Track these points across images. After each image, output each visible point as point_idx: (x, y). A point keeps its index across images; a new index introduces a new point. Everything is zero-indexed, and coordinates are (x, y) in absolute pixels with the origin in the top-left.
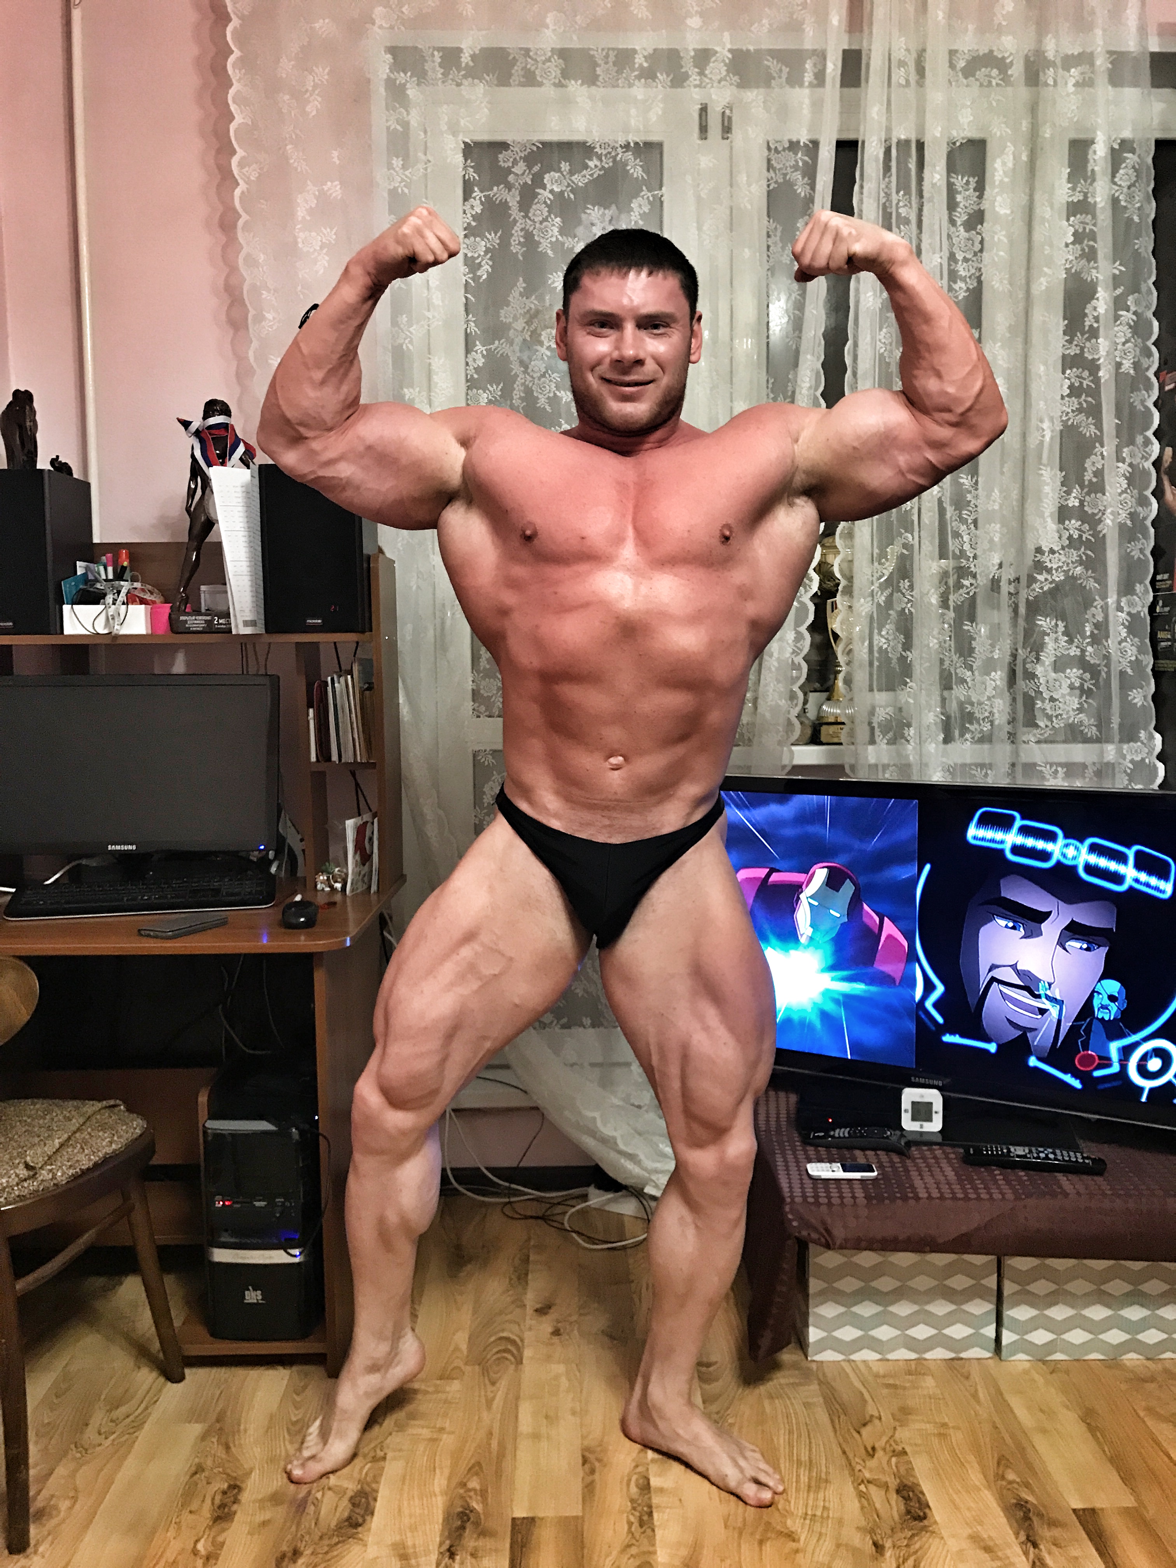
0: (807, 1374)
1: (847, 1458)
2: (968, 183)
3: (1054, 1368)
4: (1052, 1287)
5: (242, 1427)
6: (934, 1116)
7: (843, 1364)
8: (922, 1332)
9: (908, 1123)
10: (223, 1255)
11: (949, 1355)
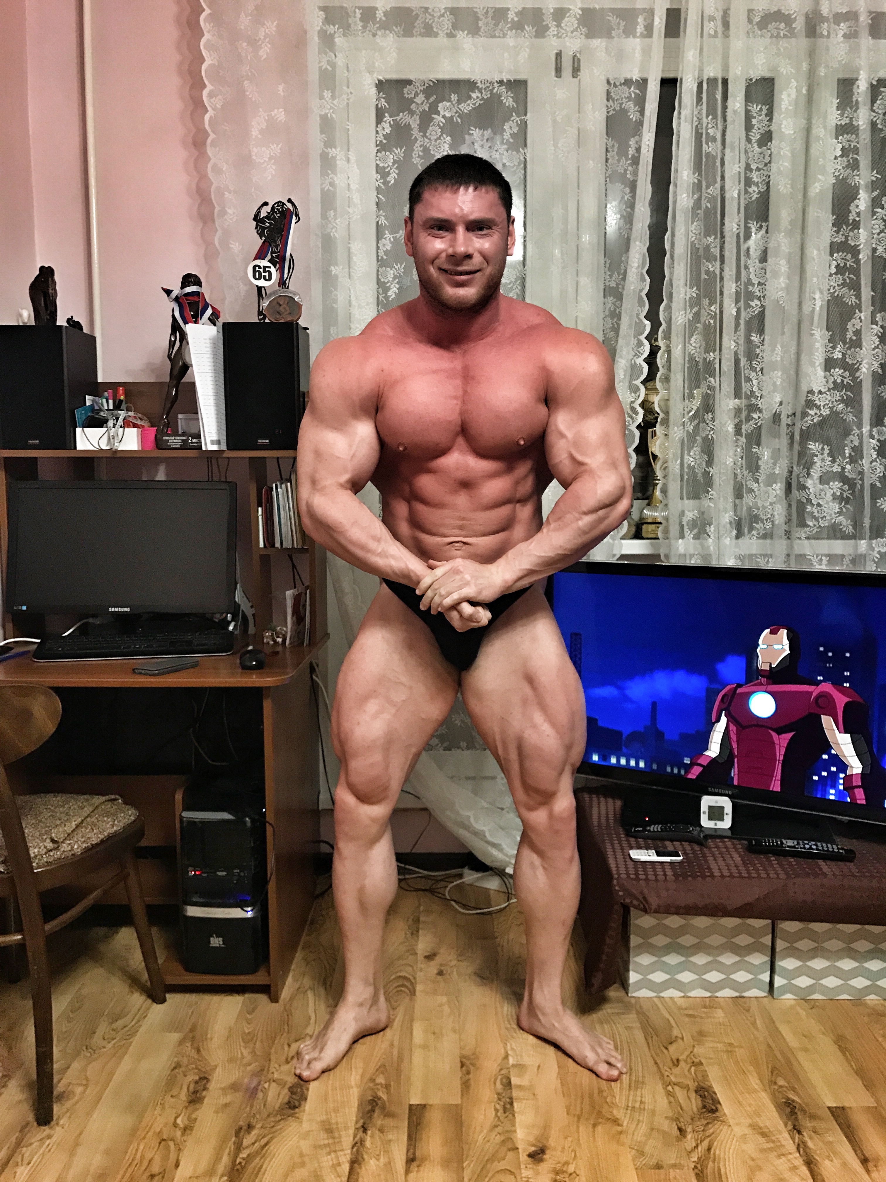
0: (628, 1006)
1: (658, 1067)
2: (761, 110)
3: (813, 1005)
4: (813, 945)
5: (209, 1036)
6: (725, 816)
7: (655, 1000)
8: (714, 977)
9: (705, 822)
10: (194, 911)
11: (735, 994)
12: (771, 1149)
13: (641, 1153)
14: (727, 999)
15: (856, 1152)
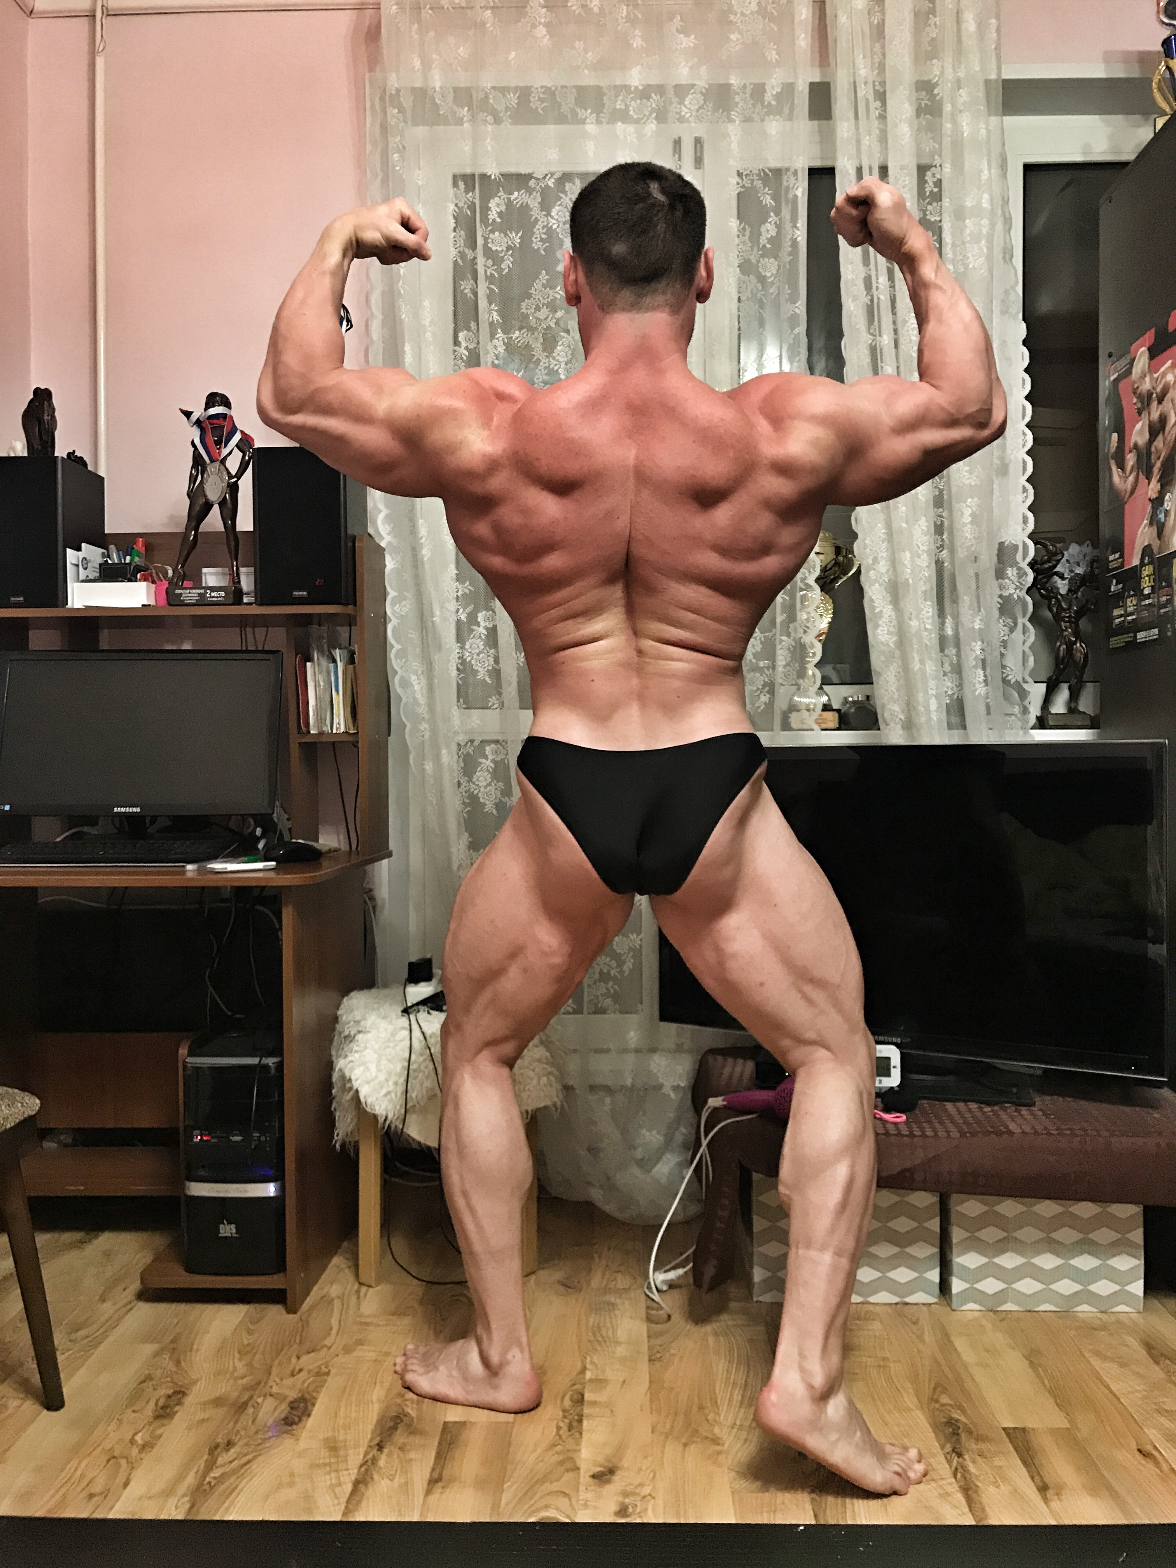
0: (755, 1318)
3: (1005, 1319)
4: (1001, 1234)
5: (195, 1347)
6: (893, 1071)
8: (865, 1274)
10: (200, 1189)
11: (896, 1299)
14: (887, 1307)
15: (1032, 1478)
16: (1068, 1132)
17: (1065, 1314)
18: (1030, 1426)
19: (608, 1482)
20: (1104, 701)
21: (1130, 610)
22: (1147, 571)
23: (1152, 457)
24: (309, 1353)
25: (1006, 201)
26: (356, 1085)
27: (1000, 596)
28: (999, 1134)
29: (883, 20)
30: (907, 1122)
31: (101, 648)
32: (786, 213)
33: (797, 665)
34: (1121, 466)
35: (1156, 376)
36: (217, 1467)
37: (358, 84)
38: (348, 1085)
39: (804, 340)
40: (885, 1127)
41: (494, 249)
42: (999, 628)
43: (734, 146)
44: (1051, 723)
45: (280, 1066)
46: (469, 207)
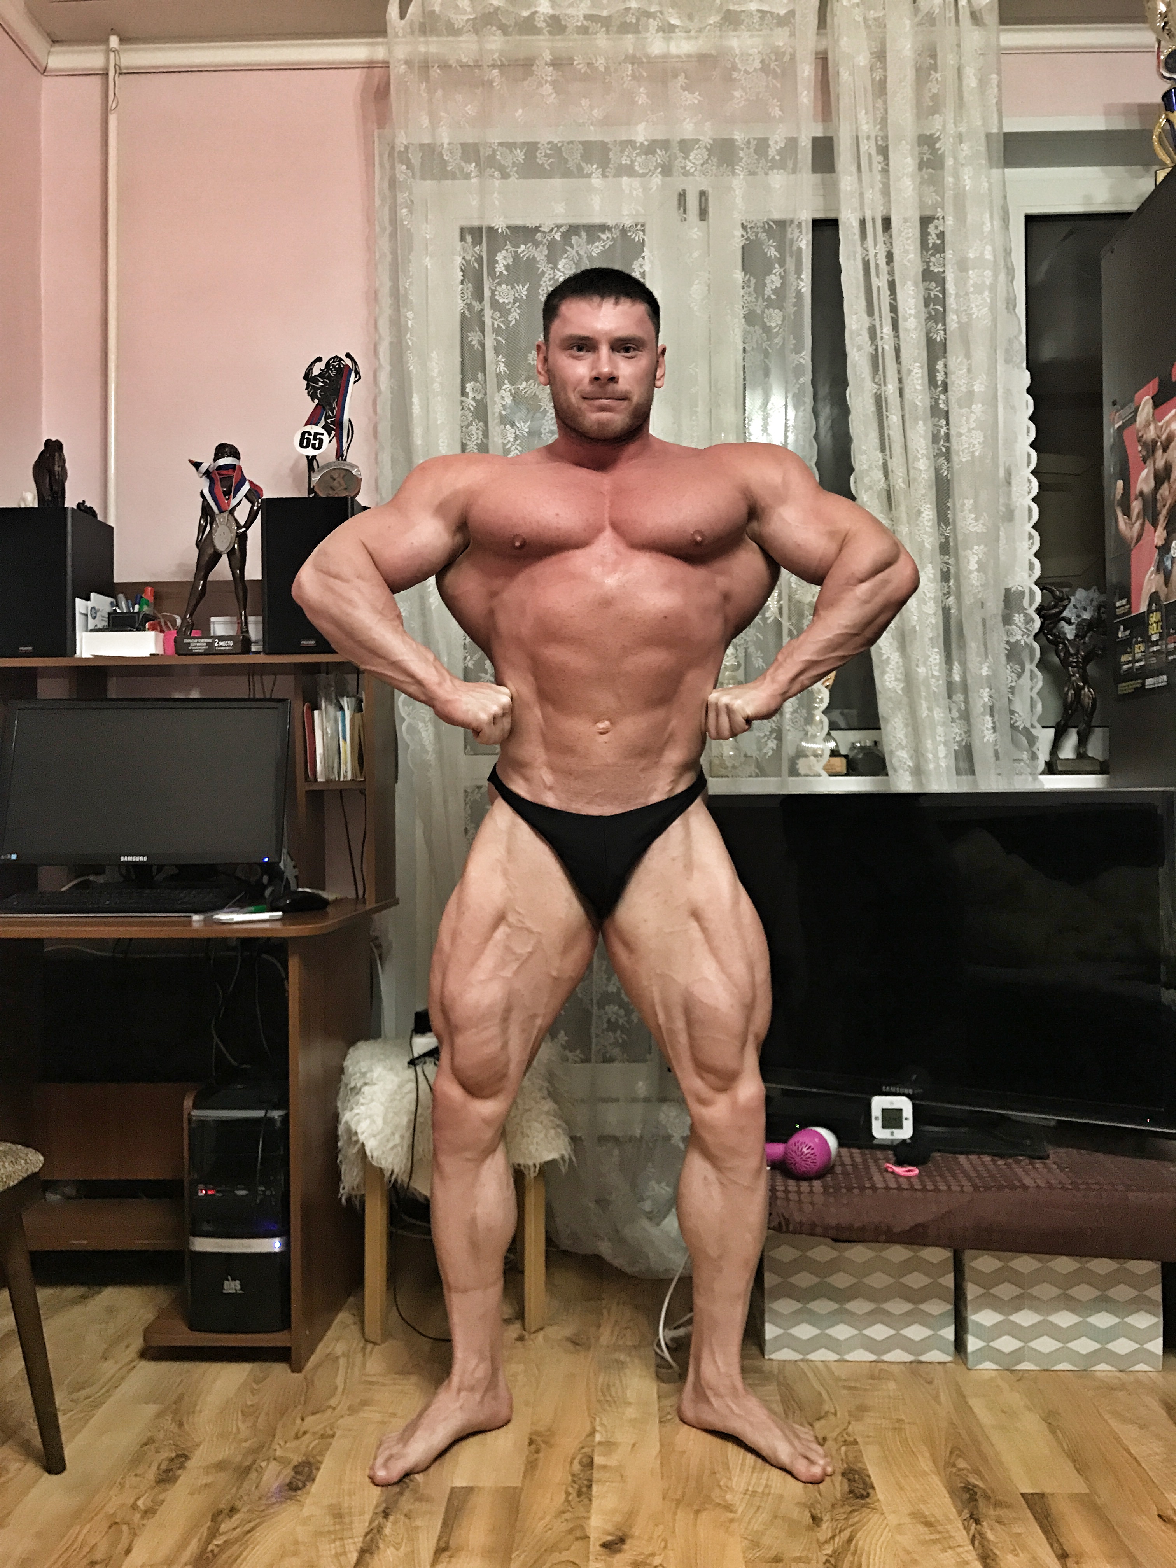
3: (1021, 1376)
4: (1018, 1291)
5: (198, 1408)
6: (904, 1122)
7: (800, 1364)
8: (879, 1332)
9: (878, 1131)
10: (204, 1245)
11: (909, 1358)
12: (934, 1541)
13: (755, 1544)
14: (901, 1366)
15: (1052, 1546)
16: (1082, 1186)
17: (1084, 1373)
18: (1047, 1490)
19: (619, 1551)
20: (1114, 746)
21: (1138, 656)
22: (1154, 618)
23: (1159, 505)
24: (313, 1414)
25: (1008, 252)
26: (362, 1138)
27: (1008, 642)
28: (1013, 1188)
29: (885, 77)
30: (919, 1176)
31: (109, 696)
32: (790, 263)
33: (804, 711)
34: (1127, 512)
35: (1160, 424)
36: (221, 1534)
37: (367, 139)
38: (354, 1139)
39: (810, 390)
40: (897, 1181)
41: (501, 301)
42: (1007, 674)
43: (739, 200)
44: (1060, 768)
45: (286, 1119)
46: (476, 260)
